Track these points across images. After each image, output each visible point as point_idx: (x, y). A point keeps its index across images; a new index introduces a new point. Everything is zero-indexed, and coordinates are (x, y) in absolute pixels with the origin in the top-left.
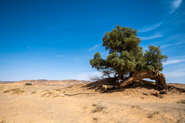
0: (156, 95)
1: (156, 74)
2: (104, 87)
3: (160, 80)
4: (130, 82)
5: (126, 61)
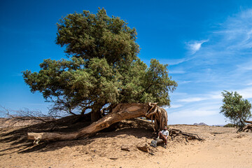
0: (144, 149)
1: (154, 109)
2: (33, 137)
3: (160, 121)
4: (105, 124)
5: (97, 78)
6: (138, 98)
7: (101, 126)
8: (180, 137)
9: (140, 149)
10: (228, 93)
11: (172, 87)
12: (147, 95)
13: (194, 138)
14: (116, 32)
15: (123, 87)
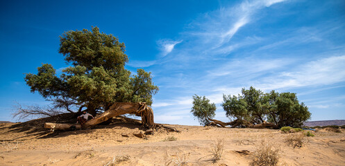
0: (139, 136)
1: (143, 107)
2: (50, 126)
3: (148, 116)
4: (105, 118)
5: (99, 82)
6: (130, 98)
7: (101, 120)
8: (162, 129)
9: (136, 135)
10: (198, 97)
11: (154, 91)
12: (136, 96)
13: (172, 130)
14: (110, 46)
15: (118, 90)
